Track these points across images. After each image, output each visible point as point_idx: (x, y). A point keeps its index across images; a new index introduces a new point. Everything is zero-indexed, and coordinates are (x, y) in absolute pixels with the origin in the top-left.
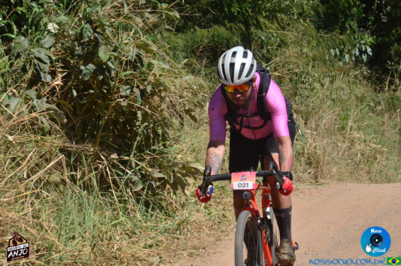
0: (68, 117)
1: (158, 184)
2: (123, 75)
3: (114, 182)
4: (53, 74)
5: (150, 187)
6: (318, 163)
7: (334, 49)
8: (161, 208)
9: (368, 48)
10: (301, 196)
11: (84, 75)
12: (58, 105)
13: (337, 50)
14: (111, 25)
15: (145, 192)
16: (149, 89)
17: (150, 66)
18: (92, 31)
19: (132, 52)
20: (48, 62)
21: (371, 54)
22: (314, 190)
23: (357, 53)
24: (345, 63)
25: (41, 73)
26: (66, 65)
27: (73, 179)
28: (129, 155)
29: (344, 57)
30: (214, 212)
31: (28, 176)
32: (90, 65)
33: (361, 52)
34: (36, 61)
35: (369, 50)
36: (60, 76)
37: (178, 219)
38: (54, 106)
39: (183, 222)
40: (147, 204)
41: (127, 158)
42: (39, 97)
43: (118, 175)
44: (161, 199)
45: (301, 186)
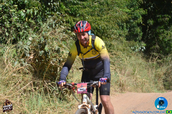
0: (34, 68)
1: (64, 92)
2: (53, 55)
3: (49, 91)
4: (30, 54)
5: (61, 93)
6: (123, 85)
7: (133, 47)
8: (65, 100)
10: (115, 96)
11: (40, 54)
12: (31, 65)
14: (50, 39)
15: (60, 94)
16: (62, 60)
17: (63, 52)
18: (44, 40)
19: (57, 48)
20: (28, 50)
21: (145, 49)
22: (120, 95)
23: (140, 49)
24: (136, 52)
25: (26, 54)
26: (35, 51)
27: (35, 89)
28: (54, 82)
29: (136, 50)
31: (20, 88)
32: (42, 51)
33: (142, 48)
34: (24, 50)
35: (144, 48)
36: (32, 55)
37: (71, 104)
38: (30, 65)
40: (60, 99)
41: (54, 83)
42: (25, 62)
43: (51, 88)
44: (66, 97)
45: (116, 93)
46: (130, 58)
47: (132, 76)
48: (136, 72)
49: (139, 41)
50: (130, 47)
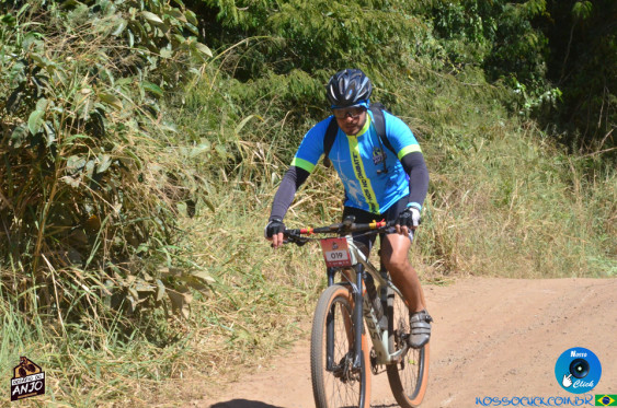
11: (15, 140)
19: (87, 109)
30: (243, 336)
39: (176, 357)
46: (487, 144)
48: (515, 195)
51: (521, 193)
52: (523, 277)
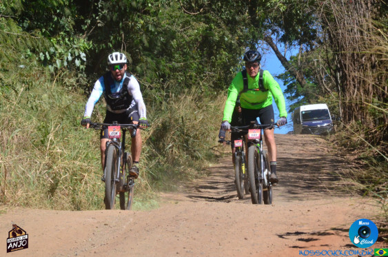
7: (44, 53)
9: (81, 53)
13: (47, 53)
21: (85, 59)
23: (70, 58)
24: (56, 69)
29: (55, 62)
33: (74, 57)
35: (83, 55)
46: (27, 89)
47: (37, 152)
48: (51, 137)
49: (68, 34)
50: (37, 54)
51: (56, 135)
52: (62, 209)
